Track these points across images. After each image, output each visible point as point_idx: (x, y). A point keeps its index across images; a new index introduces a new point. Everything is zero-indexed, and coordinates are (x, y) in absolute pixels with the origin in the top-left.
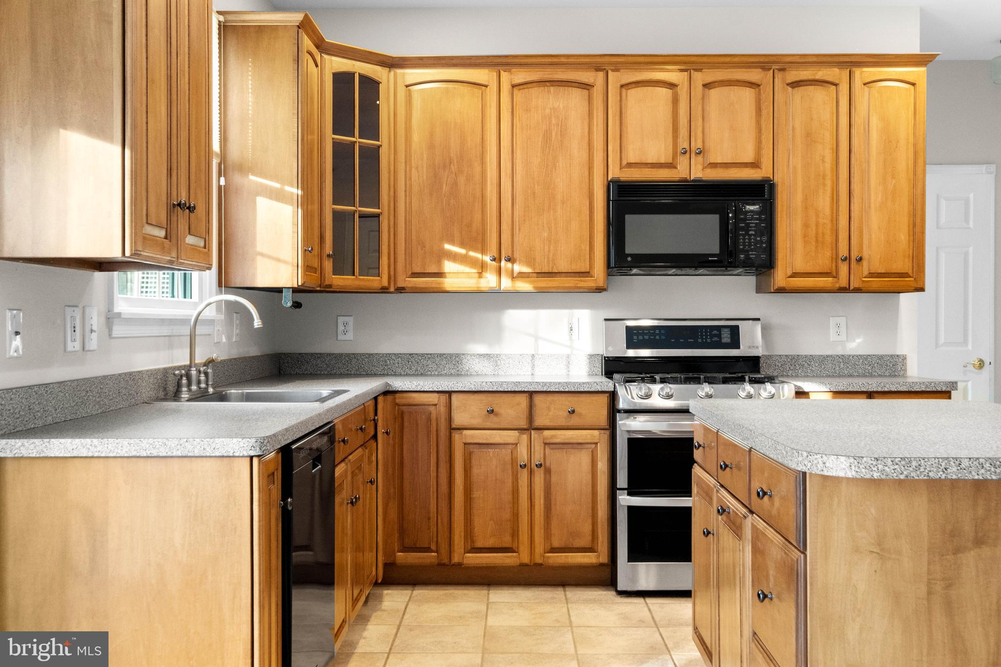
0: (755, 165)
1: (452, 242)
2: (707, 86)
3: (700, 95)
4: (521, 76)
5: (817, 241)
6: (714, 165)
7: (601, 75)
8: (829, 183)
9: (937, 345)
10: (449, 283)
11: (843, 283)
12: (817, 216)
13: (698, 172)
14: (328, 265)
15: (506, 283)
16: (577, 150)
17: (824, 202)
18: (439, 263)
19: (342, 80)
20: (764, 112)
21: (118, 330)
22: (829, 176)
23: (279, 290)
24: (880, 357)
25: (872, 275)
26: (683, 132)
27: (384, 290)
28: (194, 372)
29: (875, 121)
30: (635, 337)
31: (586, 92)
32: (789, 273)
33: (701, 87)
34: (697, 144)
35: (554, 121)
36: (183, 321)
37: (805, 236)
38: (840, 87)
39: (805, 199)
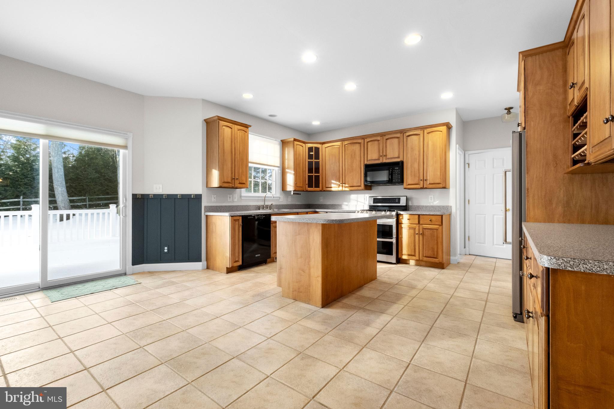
0: (398, 157)
1: (333, 180)
2: (387, 139)
3: (385, 142)
4: (346, 143)
5: (414, 176)
6: (389, 158)
7: (363, 140)
8: (417, 160)
9: (493, 204)
10: (333, 189)
11: (421, 186)
12: (414, 169)
13: (385, 161)
14: (307, 186)
15: (344, 189)
16: (358, 158)
17: (416, 166)
18: (331, 185)
19: (310, 149)
20: (401, 144)
21: (242, 198)
22: (417, 158)
23: (291, 191)
24: (443, 206)
25: (430, 184)
26: (381, 151)
27: (321, 191)
28: (265, 206)
29: (430, 143)
30: (376, 200)
31: (360, 144)
32: (407, 184)
33: (385, 140)
34: (385, 154)
35: (353, 152)
36: (263, 197)
37: (411, 175)
38: (421, 135)
39: (411, 165)
